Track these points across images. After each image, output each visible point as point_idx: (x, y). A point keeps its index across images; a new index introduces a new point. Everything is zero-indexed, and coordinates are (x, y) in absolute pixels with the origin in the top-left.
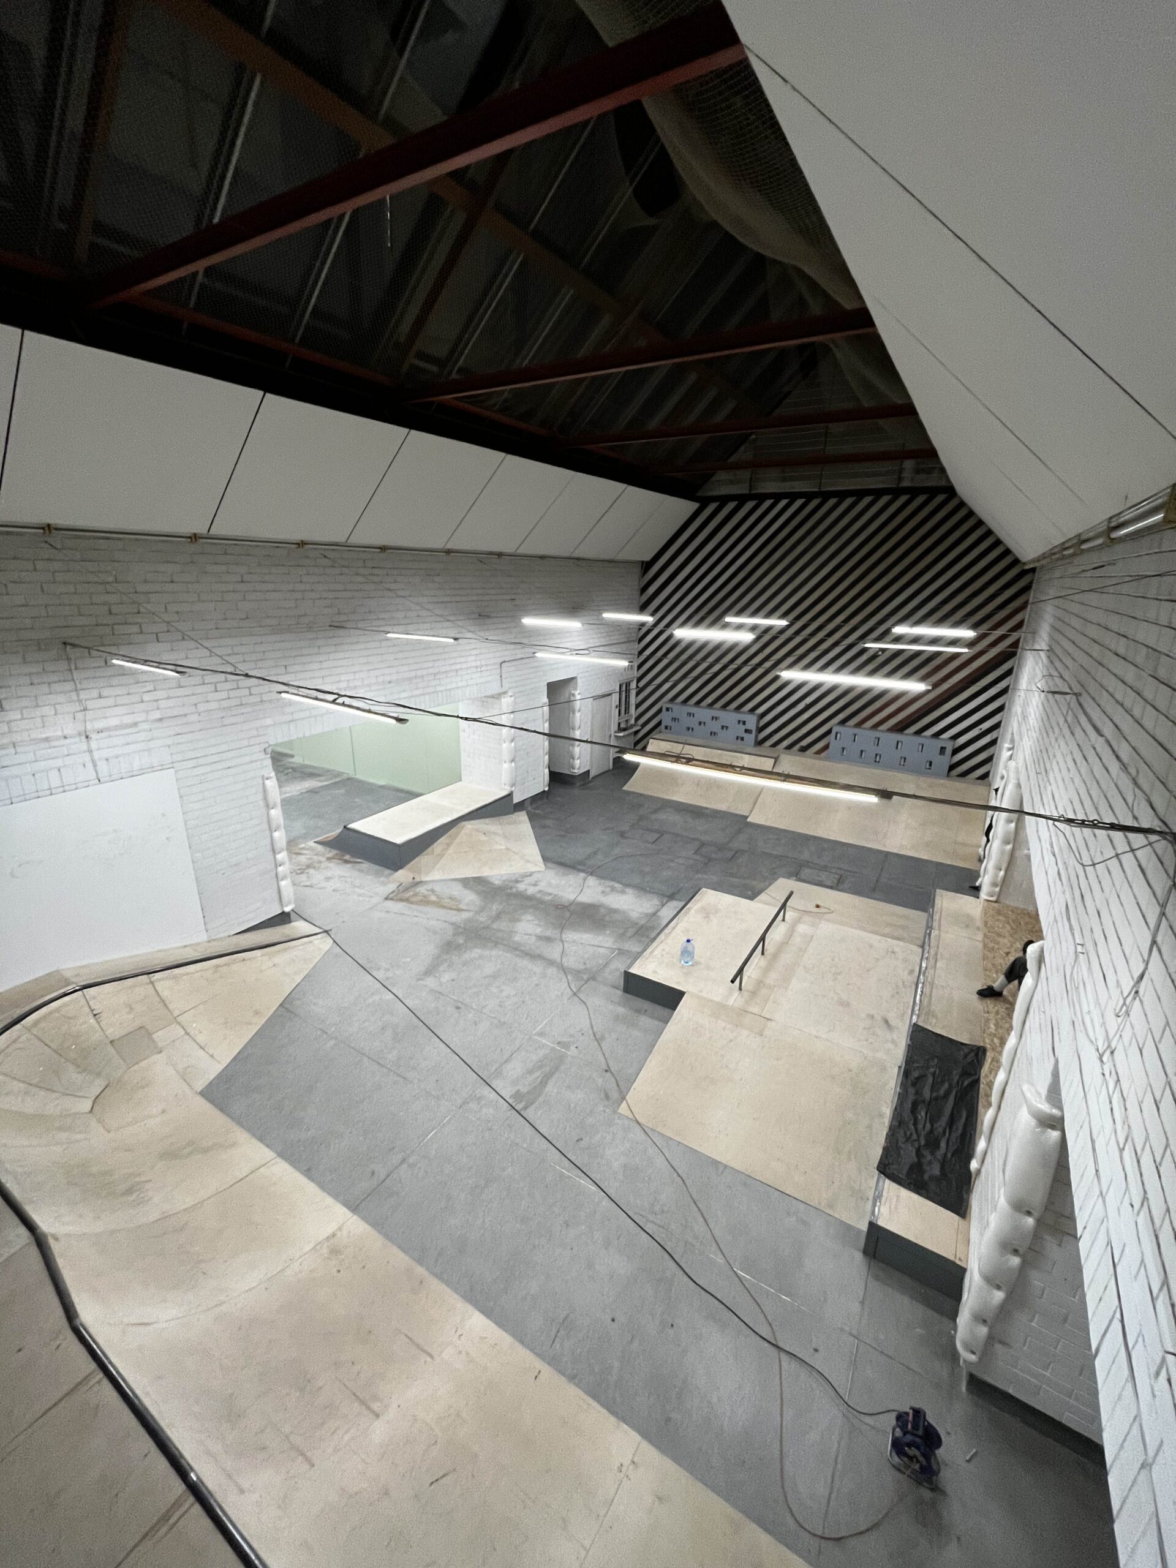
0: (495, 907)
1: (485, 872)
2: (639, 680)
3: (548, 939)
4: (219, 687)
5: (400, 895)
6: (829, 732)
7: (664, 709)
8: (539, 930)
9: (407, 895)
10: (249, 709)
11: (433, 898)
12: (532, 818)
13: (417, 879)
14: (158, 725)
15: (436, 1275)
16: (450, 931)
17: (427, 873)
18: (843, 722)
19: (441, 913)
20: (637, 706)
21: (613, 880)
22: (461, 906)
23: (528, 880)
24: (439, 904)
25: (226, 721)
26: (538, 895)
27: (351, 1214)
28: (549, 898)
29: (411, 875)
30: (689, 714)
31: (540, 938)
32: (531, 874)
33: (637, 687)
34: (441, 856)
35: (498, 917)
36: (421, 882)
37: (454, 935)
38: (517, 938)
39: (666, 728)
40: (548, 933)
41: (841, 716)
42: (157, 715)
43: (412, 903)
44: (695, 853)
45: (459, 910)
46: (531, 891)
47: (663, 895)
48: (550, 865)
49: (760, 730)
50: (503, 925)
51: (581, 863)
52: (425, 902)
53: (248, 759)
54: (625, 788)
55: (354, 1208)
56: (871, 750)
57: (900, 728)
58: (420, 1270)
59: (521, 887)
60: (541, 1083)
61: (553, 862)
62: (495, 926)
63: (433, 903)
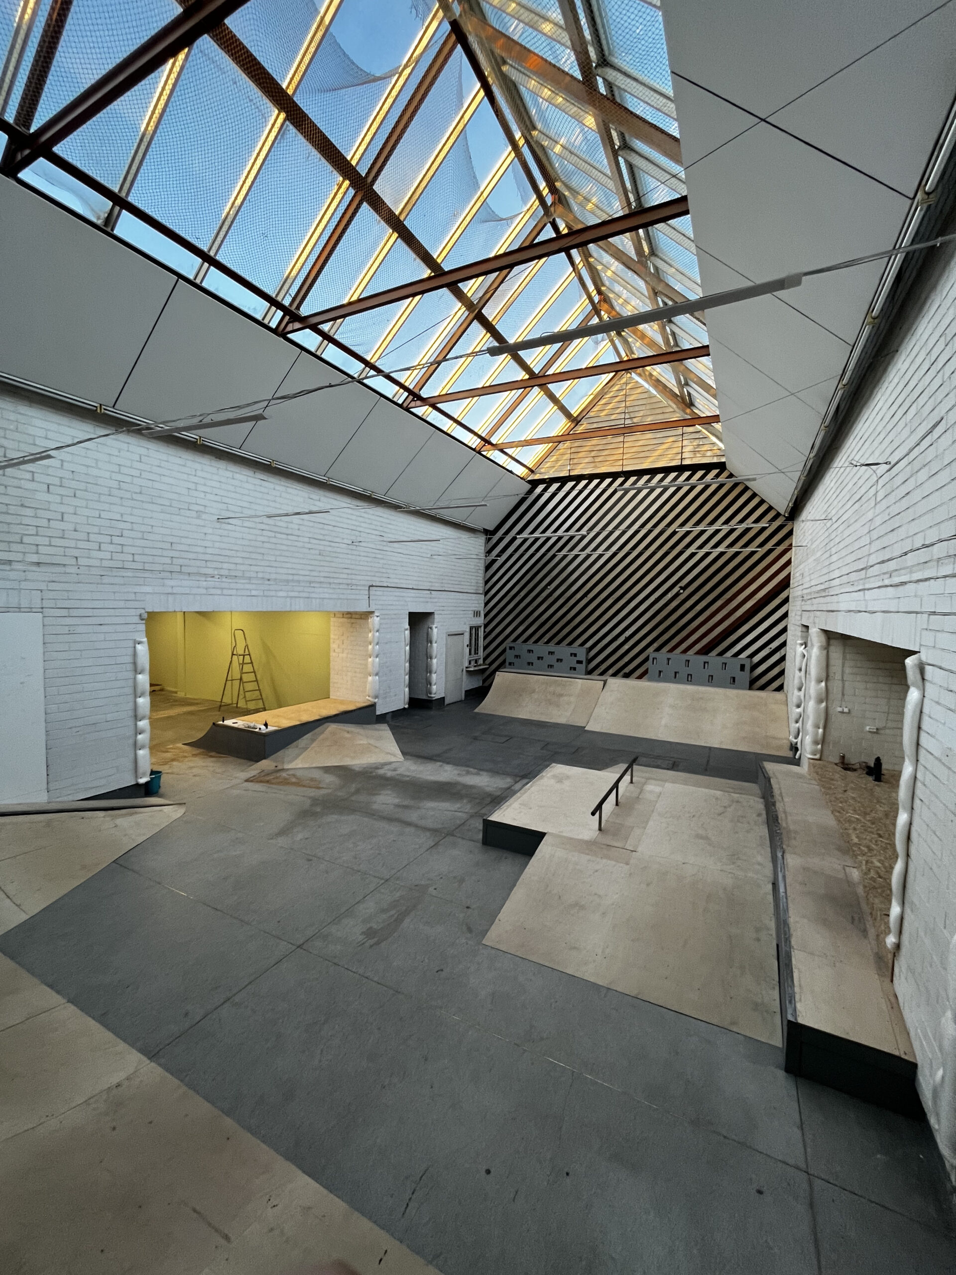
0: (353, 787)
1: (347, 762)
2: (486, 626)
3: (406, 807)
4: (103, 547)
5: (258, 779)
6: (647, 659)
7: (508, 648)
8: (396, 801)
9: (268, 778)
10: (130, 574)
11: (294, 780)
12: (393, 729)
13: (280, 767)
14: (34, 568)
15: (249, 1130)
16: (308, 802)
17: (290, 762)
18: (658, 650)
19: (300, 790)
20: (485, 648)
21: (468, 766)
22: (321, 786)
23: (387, 767)
24: (298, 784)
25: (106, 580)
26: (397, 777)
27: (148, 1061)
28: (408, 779)
29: (275, 764)
30: (529, 651)
31: (398, 806)
32: (390, 763)
33: (484, 632)
34: (305, 749)
35: (358, 791)
36: (283, 770)
37: (312, 805)
38: (375, 807)
39: (510, 664)
40: (406, 803)
41: (656, 645)
42: (34, 558)
43: (273, 784)
44: (542, 749)
45: (319, 788)
46: (389, 774)
47: (516, 776)
48: (407, 757)
49: (589, 661)
50: (362, 798)
51: (438, 755)
52: (286, 782)
53: (121, 620)
54: (476, 710)
55: (152, 1054)
56: (684, 671)
57: (706, 651)
58: (228, 1122)
59: (381, 772)
60: (396, 920)
61: (411, 756)
62: (353, 798)
63: (294, 784)
